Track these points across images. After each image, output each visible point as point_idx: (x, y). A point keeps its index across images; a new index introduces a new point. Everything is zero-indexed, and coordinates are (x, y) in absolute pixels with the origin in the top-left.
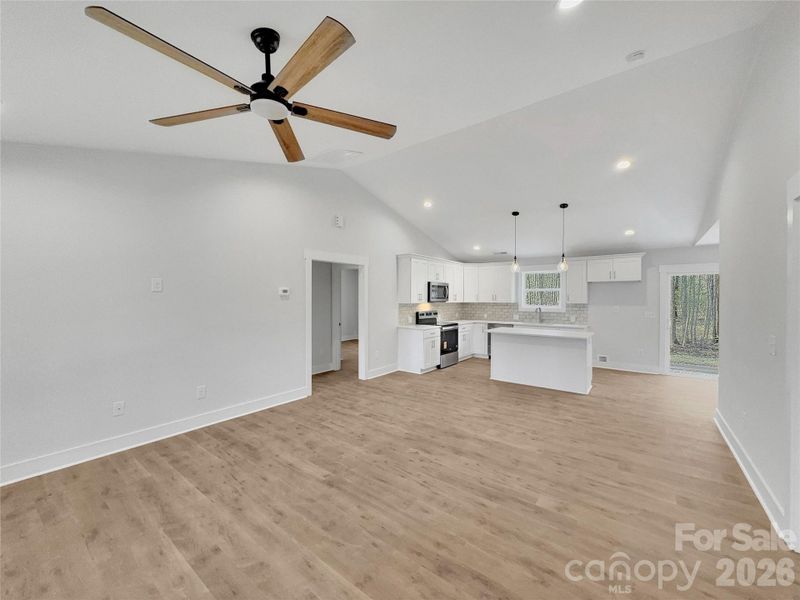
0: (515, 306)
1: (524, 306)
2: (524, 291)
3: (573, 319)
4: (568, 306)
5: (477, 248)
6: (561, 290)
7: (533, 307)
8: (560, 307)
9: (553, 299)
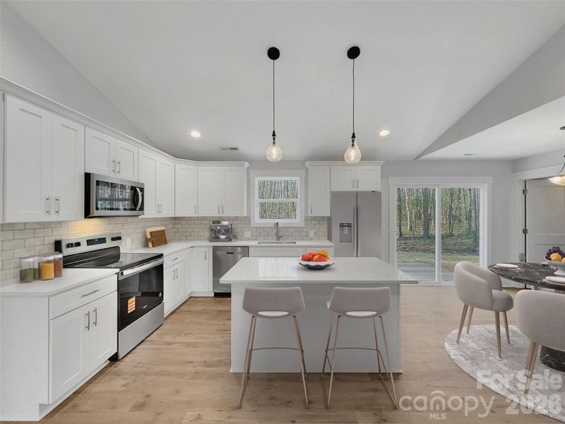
0: (247, 219)
1: (257, 220)
2: (257, 201)
3: (312, 234)
4: (307, 219)
5: (196, 134)
6: (299, 201)
7: (270, 222)
8: (298, 221)
9: (290, 211)
